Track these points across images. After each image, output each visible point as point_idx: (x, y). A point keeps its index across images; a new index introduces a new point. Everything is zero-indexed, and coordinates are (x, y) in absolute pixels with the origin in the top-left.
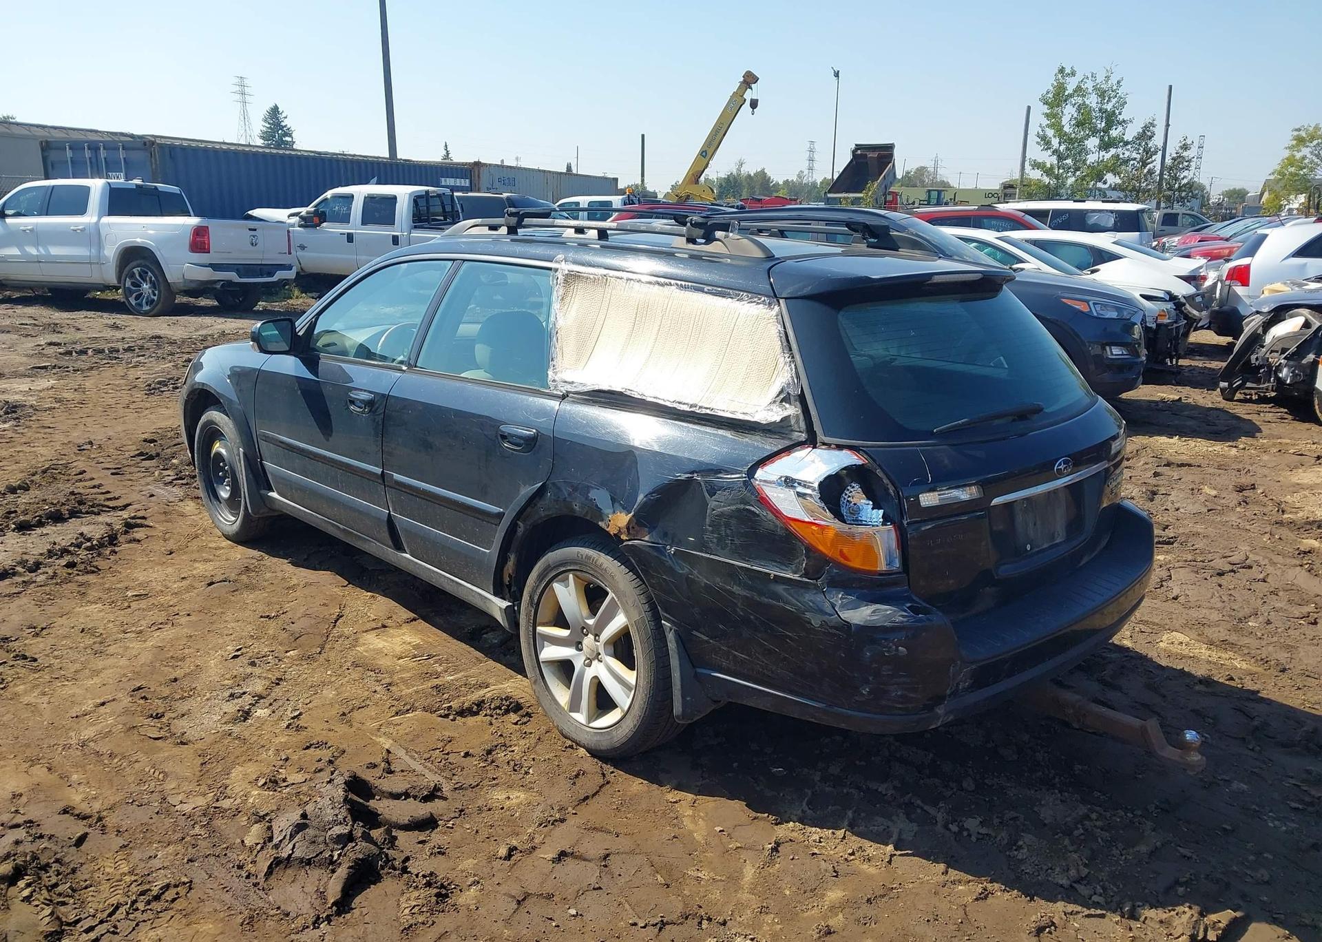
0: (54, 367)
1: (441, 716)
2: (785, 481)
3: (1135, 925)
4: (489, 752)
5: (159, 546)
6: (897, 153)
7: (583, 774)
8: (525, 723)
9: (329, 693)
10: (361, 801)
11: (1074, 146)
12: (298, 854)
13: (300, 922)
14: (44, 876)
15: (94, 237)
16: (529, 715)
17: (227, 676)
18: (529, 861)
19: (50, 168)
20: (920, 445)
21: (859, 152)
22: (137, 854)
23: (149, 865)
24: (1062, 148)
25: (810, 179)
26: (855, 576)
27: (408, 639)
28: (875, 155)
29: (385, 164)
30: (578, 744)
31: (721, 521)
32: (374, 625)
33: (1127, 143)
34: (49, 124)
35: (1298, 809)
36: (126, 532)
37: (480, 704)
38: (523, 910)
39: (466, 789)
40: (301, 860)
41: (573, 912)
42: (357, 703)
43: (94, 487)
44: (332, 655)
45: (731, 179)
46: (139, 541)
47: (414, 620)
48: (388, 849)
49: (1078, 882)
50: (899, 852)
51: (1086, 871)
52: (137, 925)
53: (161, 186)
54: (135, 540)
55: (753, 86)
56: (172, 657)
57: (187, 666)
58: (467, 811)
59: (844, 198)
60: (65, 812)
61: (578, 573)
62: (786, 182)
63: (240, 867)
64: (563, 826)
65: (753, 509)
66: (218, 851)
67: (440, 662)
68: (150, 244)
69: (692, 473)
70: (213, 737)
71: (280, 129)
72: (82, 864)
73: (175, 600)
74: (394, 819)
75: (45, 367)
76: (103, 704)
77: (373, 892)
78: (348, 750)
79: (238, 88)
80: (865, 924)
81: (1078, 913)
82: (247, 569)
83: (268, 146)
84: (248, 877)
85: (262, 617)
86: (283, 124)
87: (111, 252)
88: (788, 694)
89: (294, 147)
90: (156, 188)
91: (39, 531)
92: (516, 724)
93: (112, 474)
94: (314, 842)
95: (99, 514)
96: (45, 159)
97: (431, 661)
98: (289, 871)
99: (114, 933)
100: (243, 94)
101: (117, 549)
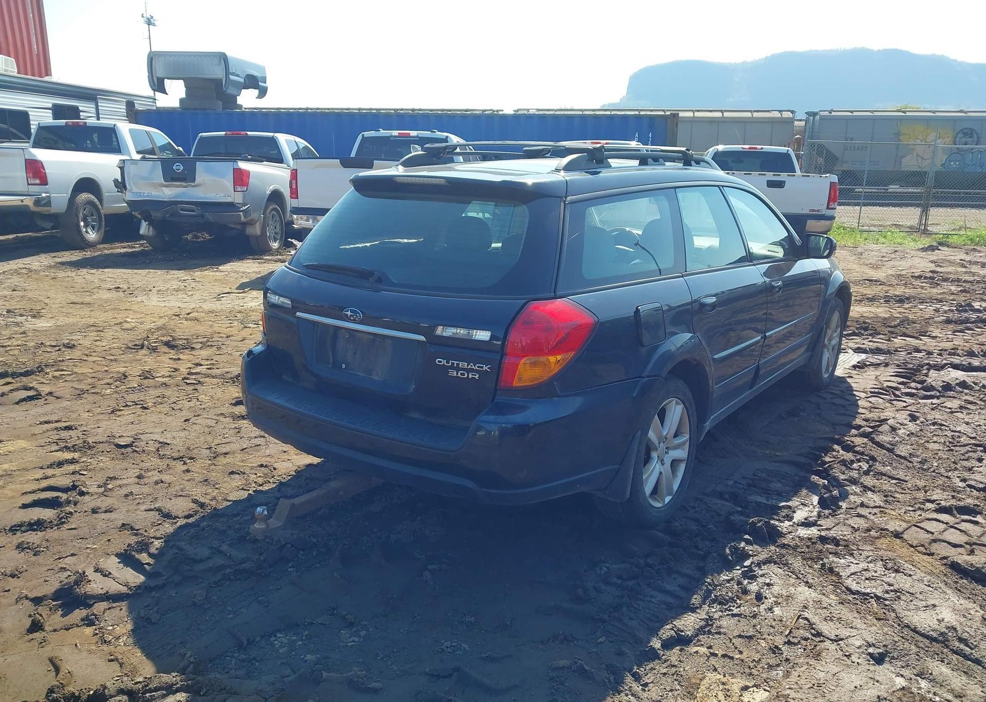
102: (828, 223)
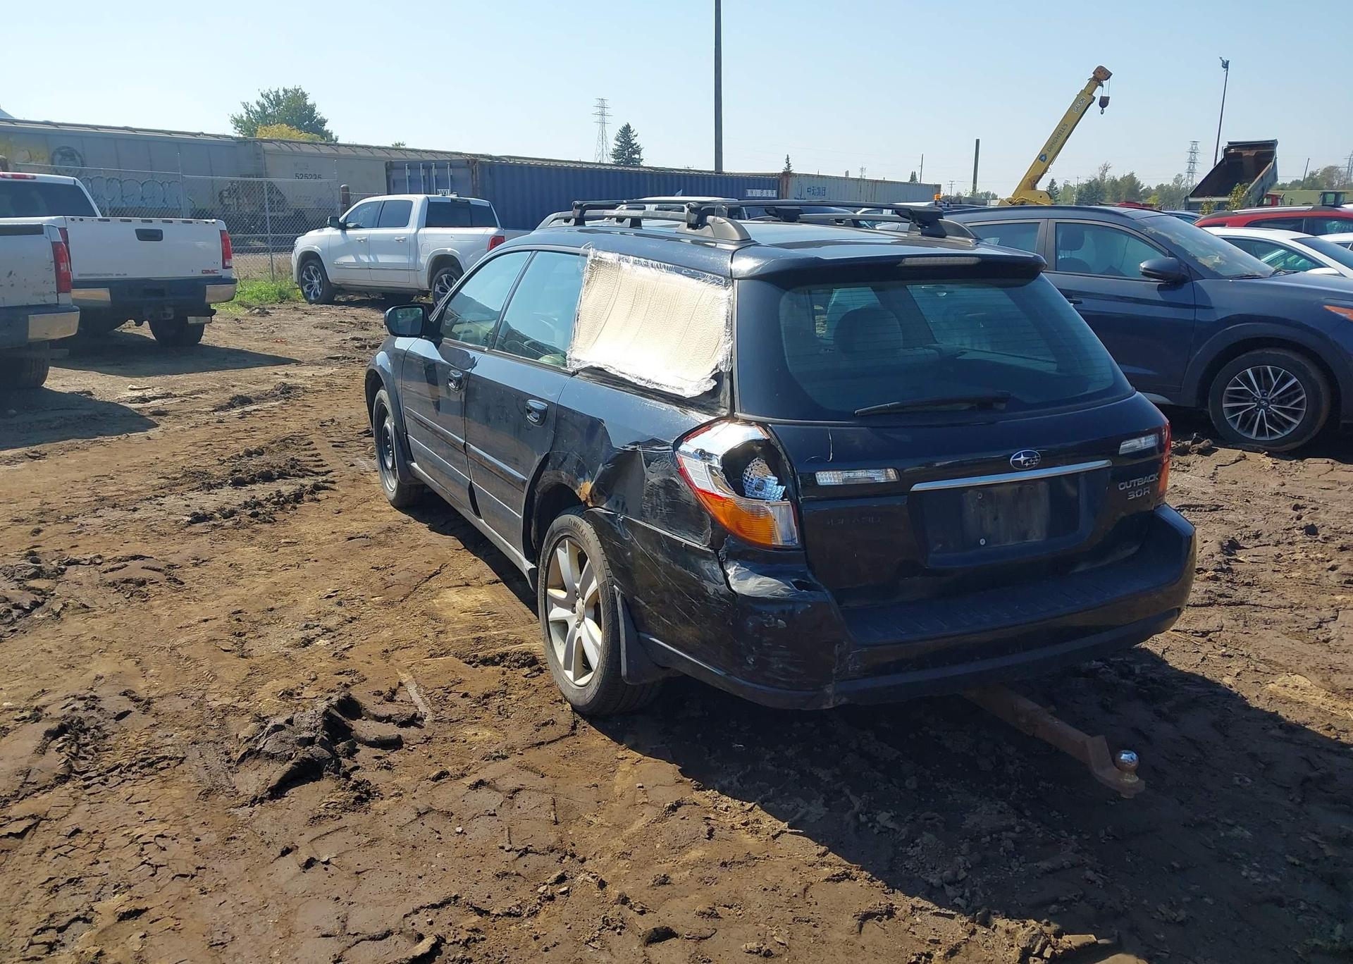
0: (344, 358)
1: (466, 662)
2: (700, 454)
3: (982, 930)
4: (487, 696)
5: (332, 506)
6: (1279, 151)
7: (553, 724)
8: (534, 677)
9: (386, 634)
10: (340, 716)
12: (267, 749)
13: (243, 800)
14: (82, 736)
15: (411, 246)
16: (541, 670)
17: (313, 612)
18: (452, 785)
19: (392, 185)
20: (829, 425)
21: (1232, 151)
22: (159, 732)
23: (163, 741)
25: (1189, 183)
26: (748, 548)
27: (481, 597)
28: (1253, 153)
29: (709, 177)
30: (566, 700)
31: (653, 492)
32: (459, 583)
34: (374, 145)
35: (1294, 864)
36: (312, 492)
37: (503, 656)
38: (420, 821)
39: (445, 722)
40: (268, 754)
41: (459, 829)
42: (403, 644)
43: (313, 455)
44: (411, 603)
45: (1093, 185)
46: (319, 501)
47: (497, 582)
48: (344, 757)
49: (949, 884)
50: (790, 830)
51: (965, 874)
52: (123, 781)
53: (473, 200)
54: (315, 499)
55: (1104, 83)
56: (280, 592)
57: (287, 601)
58: (434, 740)
59: (1207, 203)
60: (125, 694)
61: (571, 539)
62: (1160, 188)
63: (227, 753)
64: (503, 762)
65: (676, 480)
66: (218, 739)
67: (494, 619)
68: (457, 253)
69: (636, 443)
70: (271, 655)
71: (631, 147)
72: (114, 733)
73: (315, 549)
74: (363, 735)
75: (337, 358)
76: (206, 621)
77: (309, 787)
78: (370, 680)
79: (599, 110)
80: (707, 883)
81: (927, 909)
82: (389, 529)
83: (617, 164)
84: (228, 762)
85: (372, 568)
86: (633, 142)
87: (424, 260)
88: (701, 661)
89: (641, 163)
90: (468, 202)
91: (249, 487)
92: (525, 676)
93: (333, 446)
94: (284, 742)
95: (303, 477)
96: (388, 177)
97: (488, 617)
98: (257, 762)
99: (103, 784)
100: (603, 115)
101: (298, 506)
102: (231, 287)
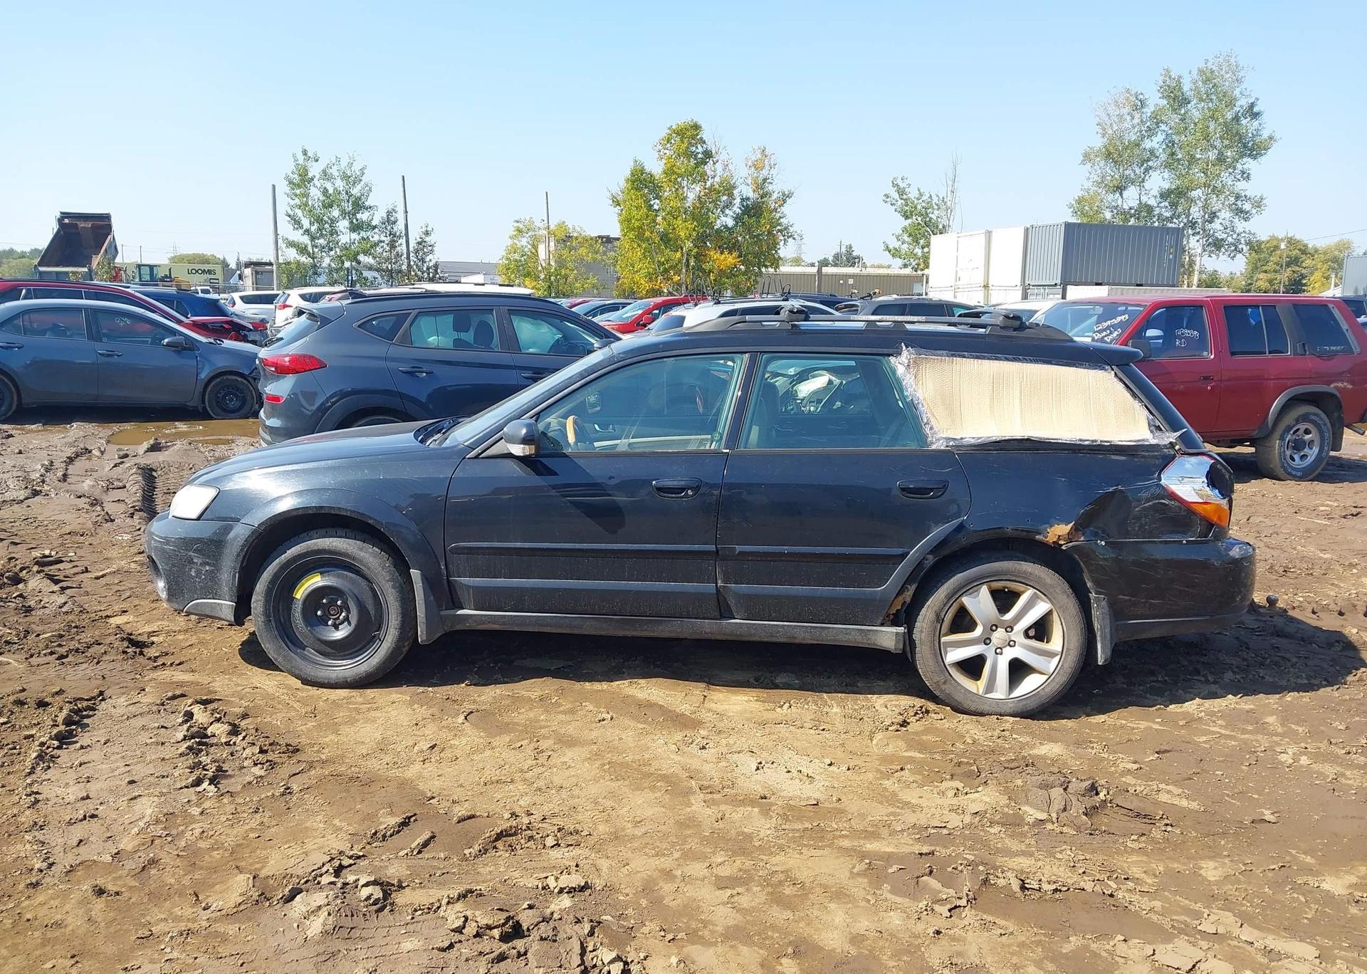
6: (116, 224)
11: (323, 227)
16: (936, 712)
21: (66, 221)
24: (314, 228)
28: (89, 225)
31: (1141, 515)
33: (375, 227)
37: (903, 715)
47: (708, 687)
65: (1163, 501)
67: (802, 704)
69: (1117, 485)
97: (797, 705)
